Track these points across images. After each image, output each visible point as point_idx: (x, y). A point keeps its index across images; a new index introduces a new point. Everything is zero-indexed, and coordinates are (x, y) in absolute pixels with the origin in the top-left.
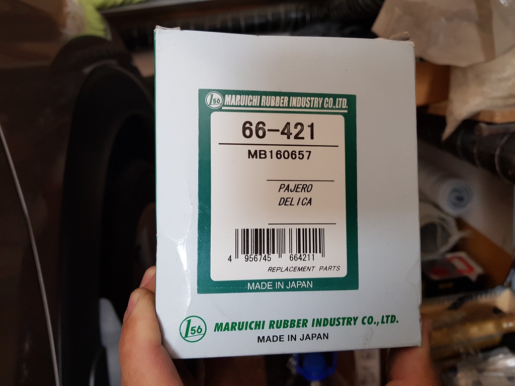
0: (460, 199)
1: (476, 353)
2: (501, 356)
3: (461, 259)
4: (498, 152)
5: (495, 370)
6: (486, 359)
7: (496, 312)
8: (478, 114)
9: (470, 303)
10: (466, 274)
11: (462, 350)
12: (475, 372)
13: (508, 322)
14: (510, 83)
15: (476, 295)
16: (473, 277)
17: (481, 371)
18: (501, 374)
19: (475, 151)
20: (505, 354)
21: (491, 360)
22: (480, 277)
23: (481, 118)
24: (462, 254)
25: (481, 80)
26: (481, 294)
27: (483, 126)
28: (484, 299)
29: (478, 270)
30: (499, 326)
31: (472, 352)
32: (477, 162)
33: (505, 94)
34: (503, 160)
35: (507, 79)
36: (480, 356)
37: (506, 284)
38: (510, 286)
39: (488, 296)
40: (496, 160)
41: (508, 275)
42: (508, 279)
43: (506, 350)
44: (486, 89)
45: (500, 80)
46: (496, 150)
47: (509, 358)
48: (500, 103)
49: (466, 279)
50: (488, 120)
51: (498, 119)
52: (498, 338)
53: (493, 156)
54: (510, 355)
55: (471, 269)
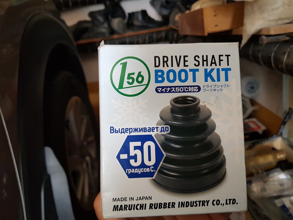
0: (252, 88)
1: (263, 172)
2: (276, 173)
3: (254, 122)
4: (273, 55)
5: (273, 181)
6: (268, 175)
7: (274, 150)
8: (260, 30)
9: (258, 146)
10: (256, 130)
11: (254, 171)
12: (262, 182)
13: (280, 155)
14: (279, 11)
15: (262, 141)
16: (260, 131)
17: (265, 182)
18: (276, 183)
19: (260, 56)
20: (278, 172)
21: (271, 175)
22: (264, 132)
23: (263, 33)
24: (254, 120)
25: (262, 10)
26: (265, 140)
27: (264, 37)
28: (267, 143)
29: (263, 128)
30: (275, 157)
31: (260, 171)
32: (261, 62)
33: (277, 18)
34: (275, 59)
35: (278, 8)
36: (265, 173)
37: (279, 134)
38: (281, 135)
39: (269, 141)
40: (272, 59)
41: (280, 128)
42: (280, 131)
43: (279, 169)
44: (265, 15)
45: (273, 9)
46: (272, 53)
47: (280, 174)
48: (273, 23)
49: (257, 133)
50: (266, 33)
51: (272, 33)
52: (274, 164)
53: (270, 57)
54: (281, 172)
55: (259, 127)
